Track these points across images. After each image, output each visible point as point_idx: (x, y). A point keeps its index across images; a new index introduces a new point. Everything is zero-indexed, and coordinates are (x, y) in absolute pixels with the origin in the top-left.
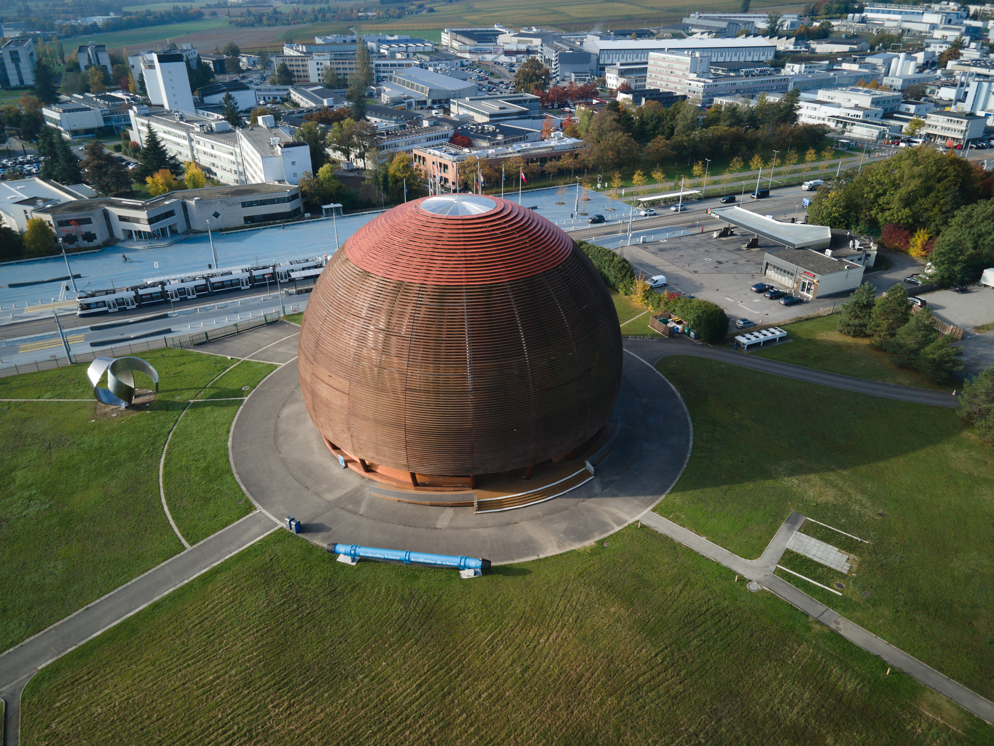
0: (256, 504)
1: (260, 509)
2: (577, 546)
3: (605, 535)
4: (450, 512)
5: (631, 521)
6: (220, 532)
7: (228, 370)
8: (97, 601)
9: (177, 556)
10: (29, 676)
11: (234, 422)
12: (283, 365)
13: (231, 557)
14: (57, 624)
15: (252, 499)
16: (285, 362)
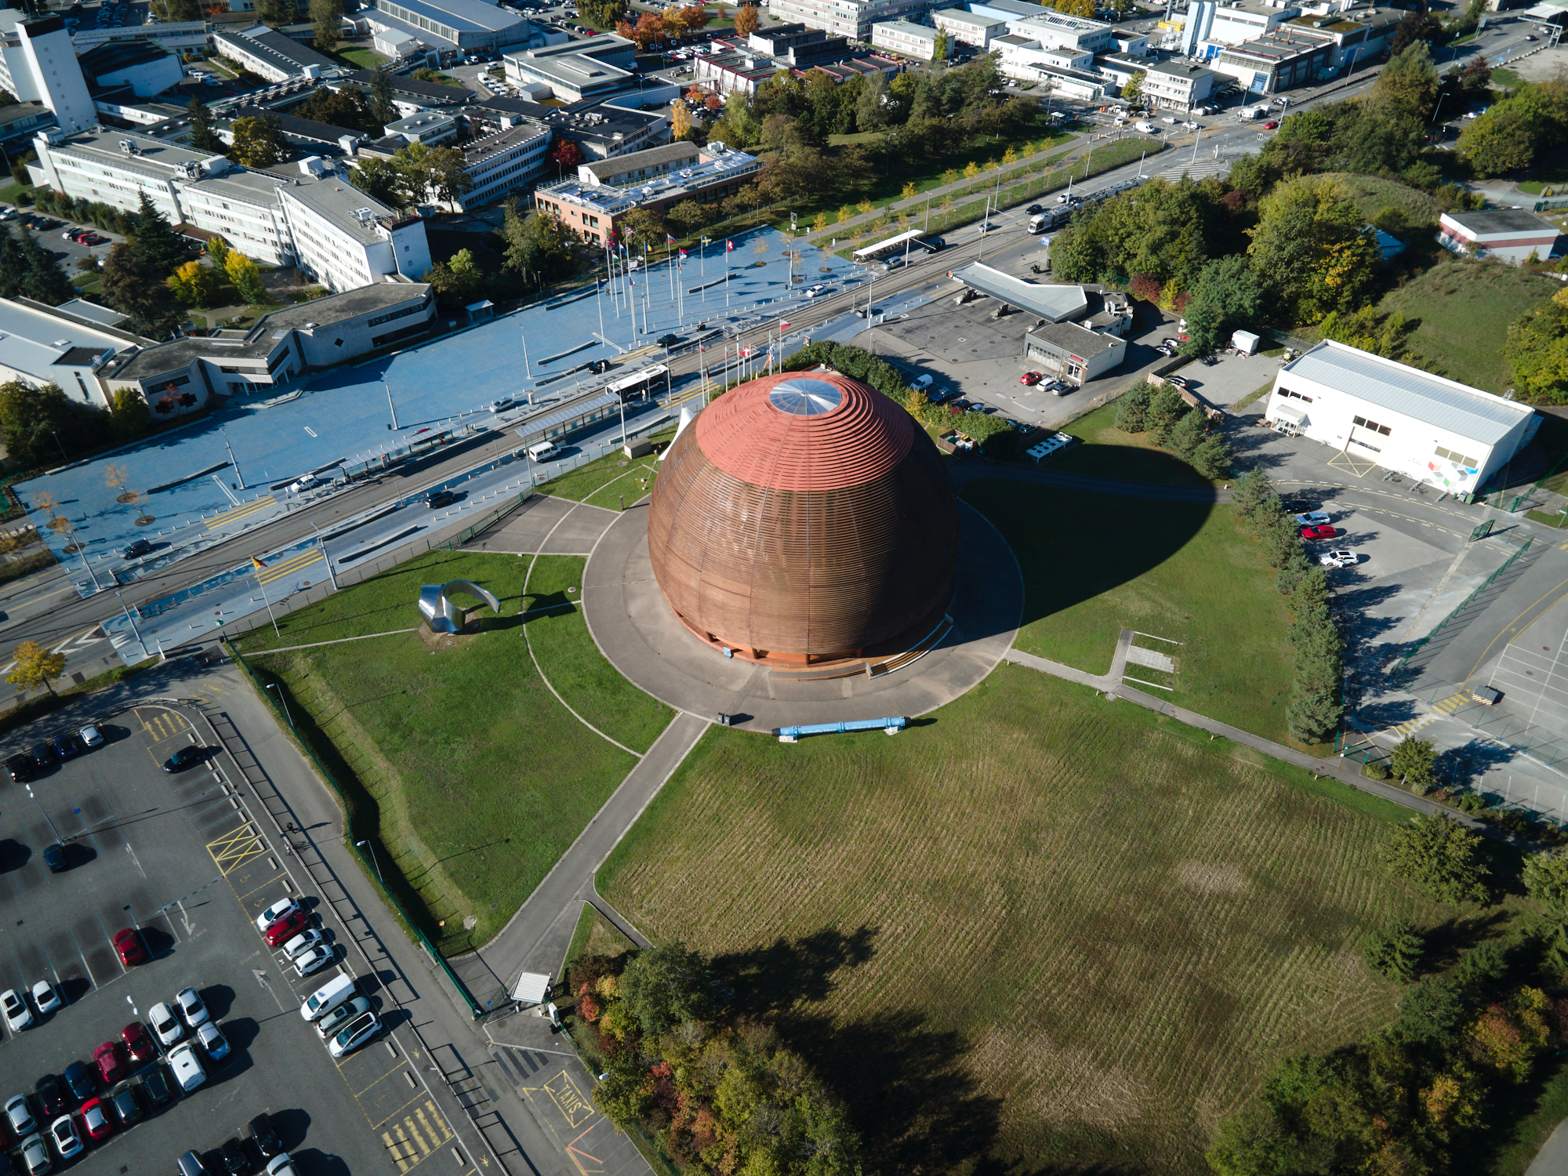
0: (676, 708)
1: (681, 711)
2: (965, 691)
3: (984, 677)
4: (847, 681)
5: (999, 660)
6: (660, 738)
7: (530, 570)
8: (598, 815)
9: (638, 766)
10: (591, 879)
11: (591, 631)
12: (590, 555)
13: (687, 757)
14: (579, 838)
15: (667, 704)
16: (588, 551)
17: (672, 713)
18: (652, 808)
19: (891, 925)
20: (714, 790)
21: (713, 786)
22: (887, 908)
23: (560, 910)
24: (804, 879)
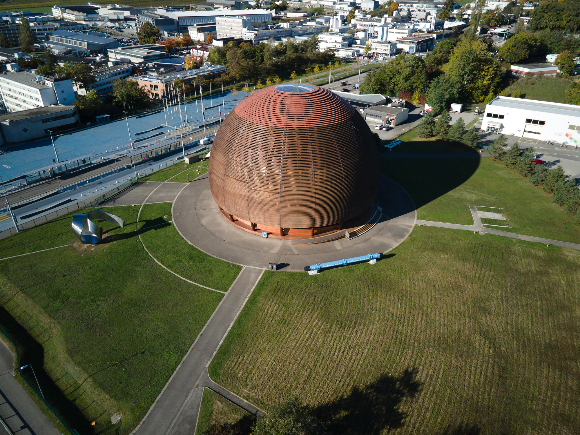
0: (241, 265)
1: (245, 267)
2: (403, 240)
3: (410, 233)
4: (336, 242)
5: (414, 225)
6: (235, 282)
7: (140, 211)
8: (203, 330)
9: (224, 298)
10: (206, 372)
11: (180, 234)
12: (174, 201)
13: (254, 290)
14: (192, 346)
15: (235, 263)
16: (173, 199)
17: (239, 268)
18: (239, 321)
19: (423, 370)
20: (277, 306)
21: (276, 303)
22: (416, 359)
23: (186, 397)
24: (354, 349)
